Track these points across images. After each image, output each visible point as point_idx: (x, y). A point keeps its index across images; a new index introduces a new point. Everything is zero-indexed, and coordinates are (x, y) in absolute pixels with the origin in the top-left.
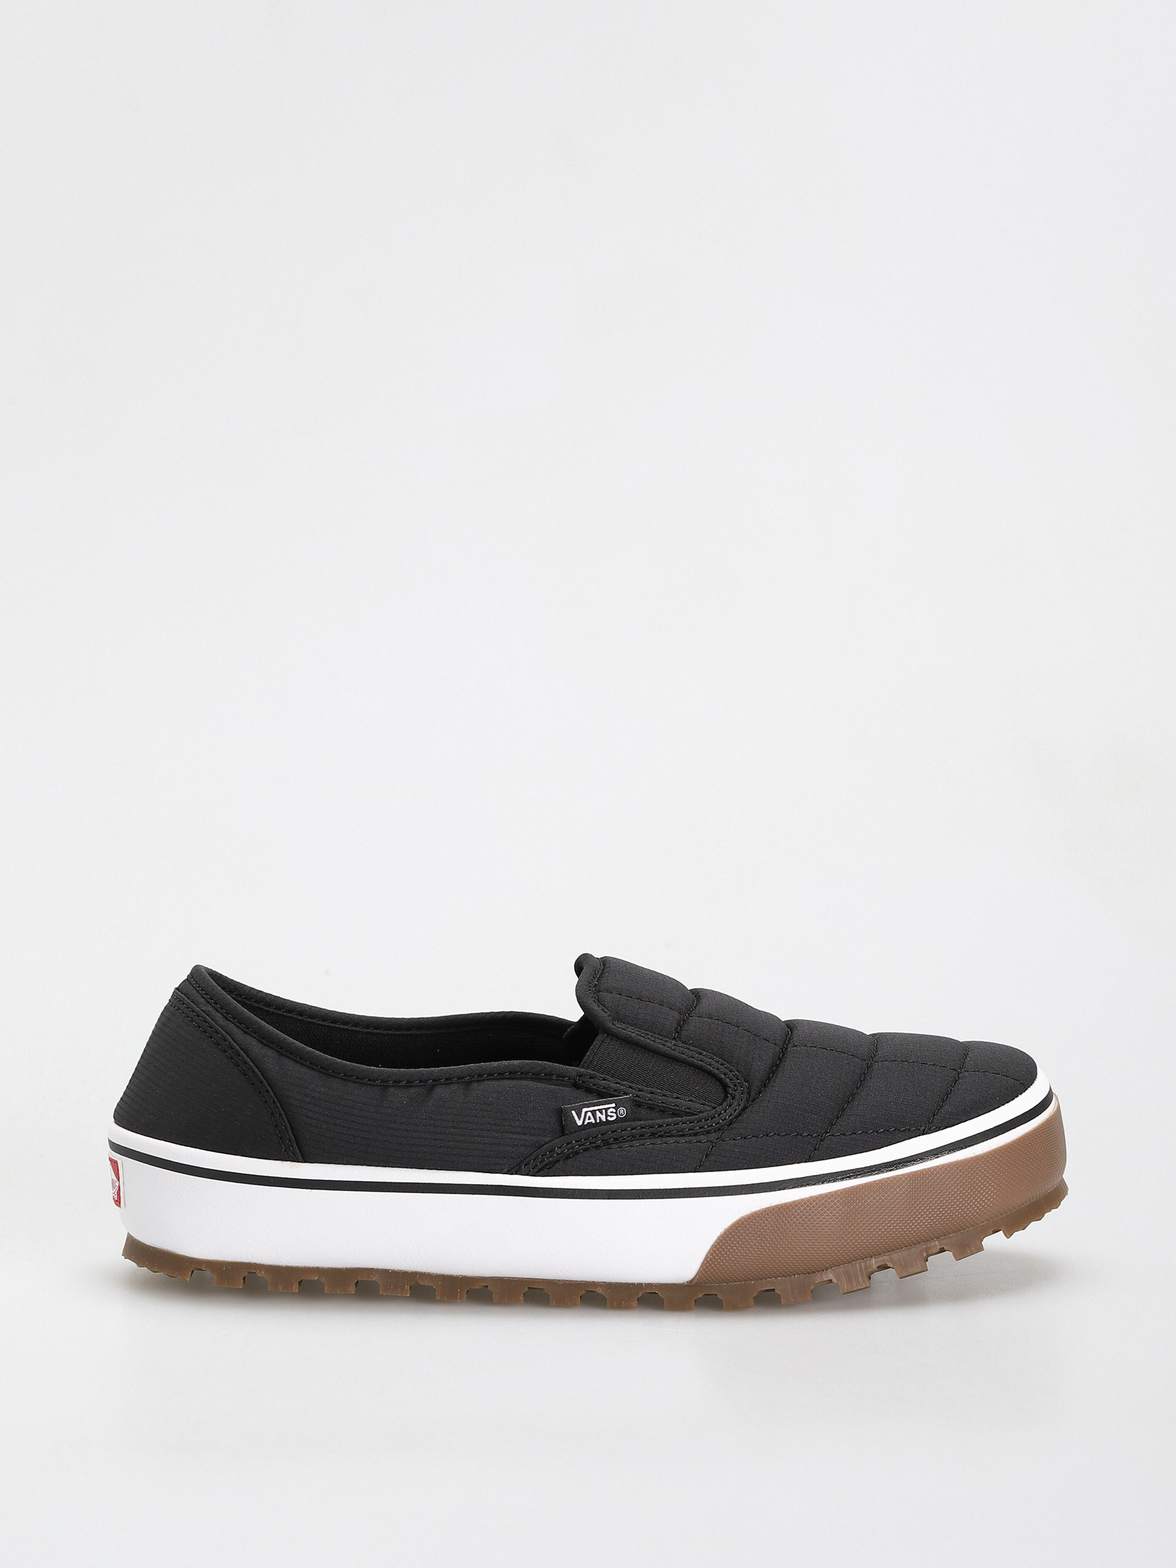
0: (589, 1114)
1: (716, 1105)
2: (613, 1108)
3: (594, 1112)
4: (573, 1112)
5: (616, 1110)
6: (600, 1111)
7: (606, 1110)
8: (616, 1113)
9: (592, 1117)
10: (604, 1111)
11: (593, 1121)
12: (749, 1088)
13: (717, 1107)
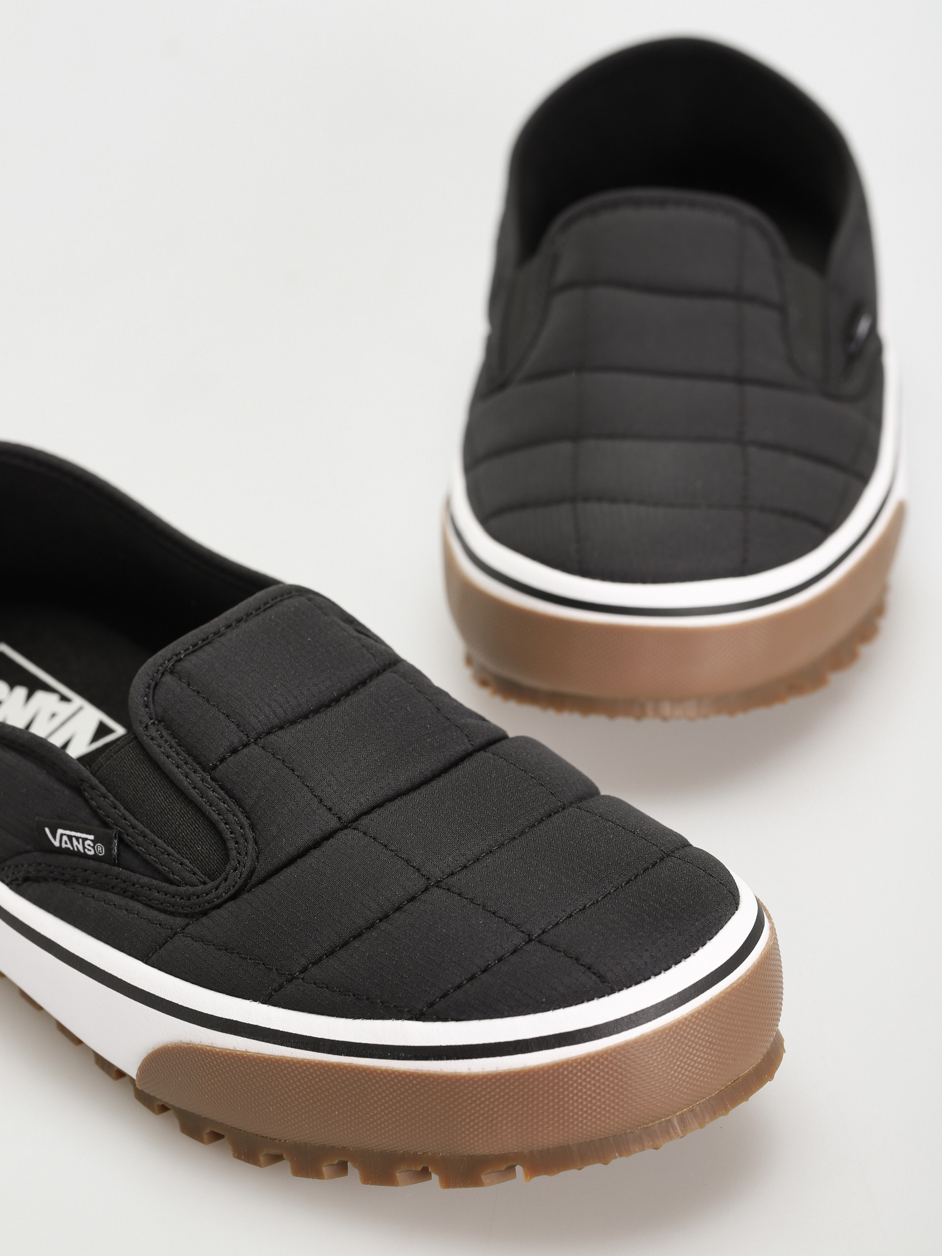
0: (65, 838)
1: (206, 879)
2: (91, 840)
3: (70, 838)
4: (47, 830)
5: (94, 845)
6: (77, 838)
7: (84, 840)
8: (93, 847)
9: (68, 842)
10: (80, 840)
11: (69, 846)
12: (252, 872)
13: (205, 883)
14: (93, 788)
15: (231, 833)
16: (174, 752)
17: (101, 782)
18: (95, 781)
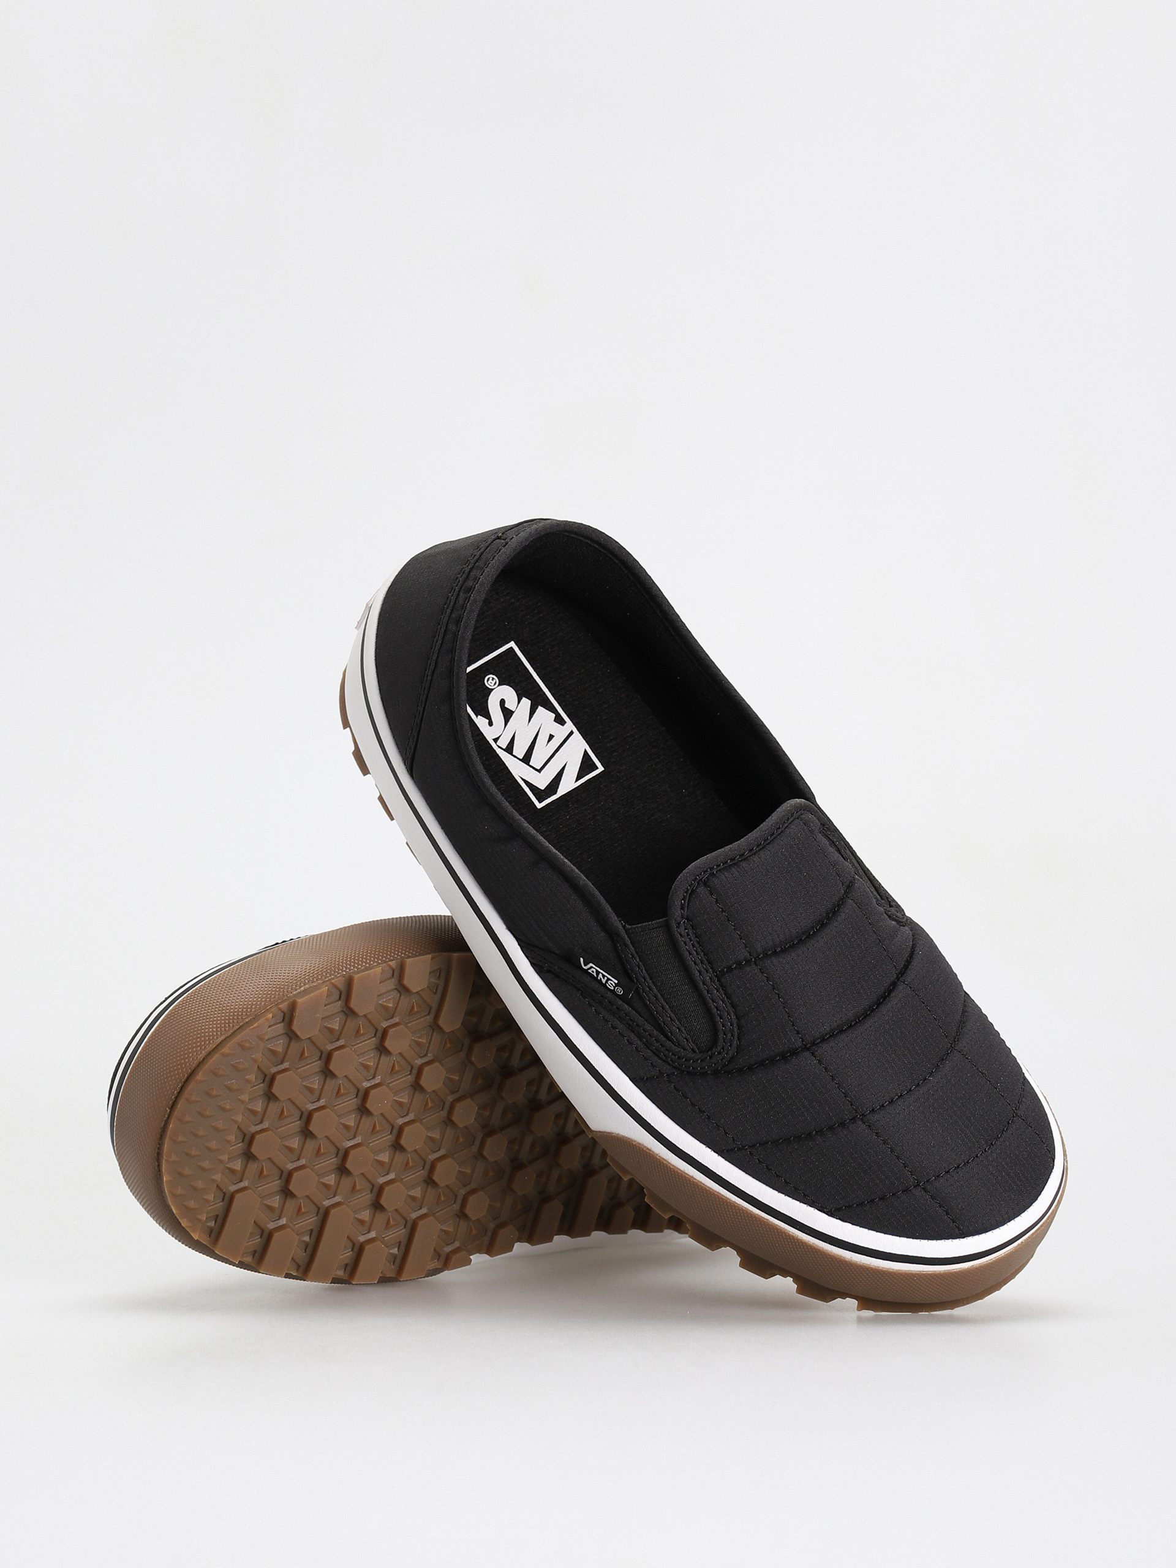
1: (696, 1049)
2: (615, 982)
3: (598, 972)
4: (582, 960)
5: (616, 986)
7: (608, 979)
8: (614, 987)
9: (595, 972)
10: (606, 978)
11: (595, 974)
12: (732, 1060)
13: (694, 1052)
14: (625, 945)
15: (723, 1026)
16: (695, 950)
17: (632, 944)
18: (629, 942)
